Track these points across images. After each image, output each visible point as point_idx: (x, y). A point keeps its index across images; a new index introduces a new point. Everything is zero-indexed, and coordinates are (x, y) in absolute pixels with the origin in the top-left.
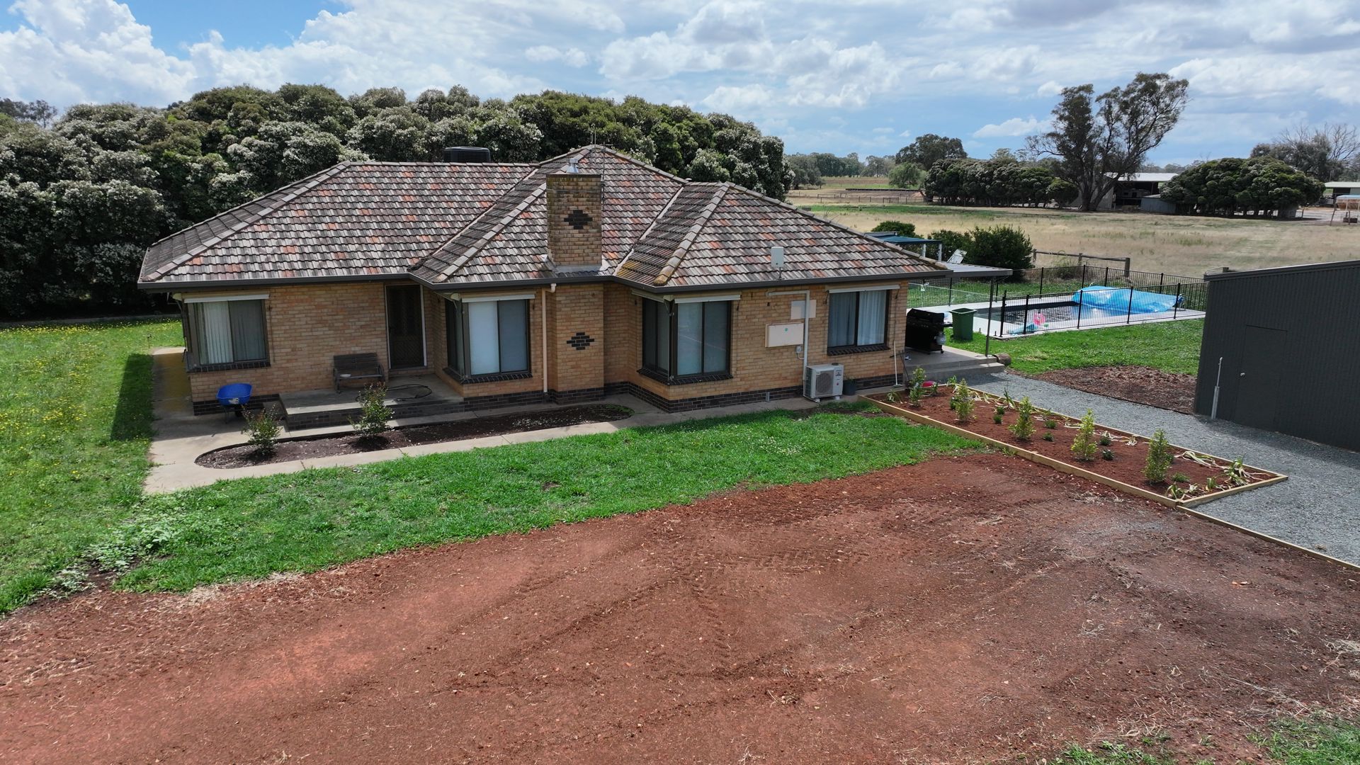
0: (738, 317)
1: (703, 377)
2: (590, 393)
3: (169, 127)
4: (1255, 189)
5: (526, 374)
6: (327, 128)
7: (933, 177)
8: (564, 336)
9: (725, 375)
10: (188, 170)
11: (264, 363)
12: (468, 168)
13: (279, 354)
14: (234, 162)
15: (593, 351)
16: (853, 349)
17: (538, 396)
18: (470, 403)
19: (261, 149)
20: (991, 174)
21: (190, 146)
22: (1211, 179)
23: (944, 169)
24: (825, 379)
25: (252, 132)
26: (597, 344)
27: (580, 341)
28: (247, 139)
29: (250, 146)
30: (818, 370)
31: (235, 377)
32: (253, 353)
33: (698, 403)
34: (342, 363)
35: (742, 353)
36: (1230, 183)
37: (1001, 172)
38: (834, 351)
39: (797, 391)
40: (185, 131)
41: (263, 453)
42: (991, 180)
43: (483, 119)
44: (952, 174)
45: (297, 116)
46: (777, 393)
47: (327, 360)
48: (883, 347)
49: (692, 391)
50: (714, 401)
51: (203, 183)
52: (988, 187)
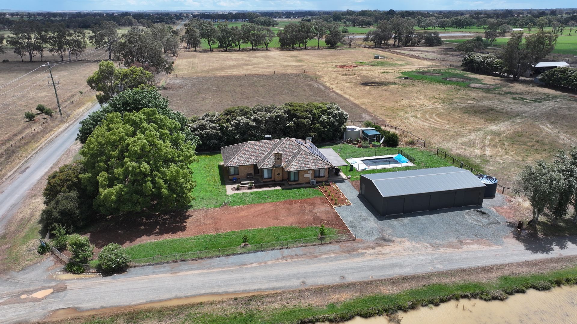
0: (299, 173)
1: (294, 181)
2: (280, 181)
3: (221, 118)
4: (568, 81)
5: (271, 178)
6: (247, 118)
7: (465, 60)
8: (276, 173)
9: (298, 181)
10: (224, 127)
11: (238, 174)
12: (267, 141)
13: (240, 173)
14: (232, 125)
15: (281, 175)
16: (319, 177)
17: (273, 181)
18: (264, 182)
19: (236, 123)
20: (484, 62)
21: (225, 122)
22: (555, 75)
23: (469, 57)
24: (313, 182)
25: (235, 119)
26: (281, 174)
27: (279, 174)
28: (234, 121)
29: (234, 122)
30: (311, 181)
31: (235, 176)
32: (237, 173)
33: (294, 184)
34: (248, 174)
35: (300, 178)
36: (561, 77)
37: (488, 61)
38: (315, 177)
39: (309, 183)
40: (224, 119)
41: (238, 189)
42: (484, 64)
43: (277, 113)
44: (472, 60)
45: (243, 115)
46: (306, 183)
47: (246, 174)
48: (324, 177)
49: (293, 183)
50: (296, 184)
51: (227, 129)
52: (482, 66)
